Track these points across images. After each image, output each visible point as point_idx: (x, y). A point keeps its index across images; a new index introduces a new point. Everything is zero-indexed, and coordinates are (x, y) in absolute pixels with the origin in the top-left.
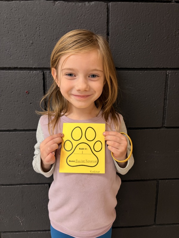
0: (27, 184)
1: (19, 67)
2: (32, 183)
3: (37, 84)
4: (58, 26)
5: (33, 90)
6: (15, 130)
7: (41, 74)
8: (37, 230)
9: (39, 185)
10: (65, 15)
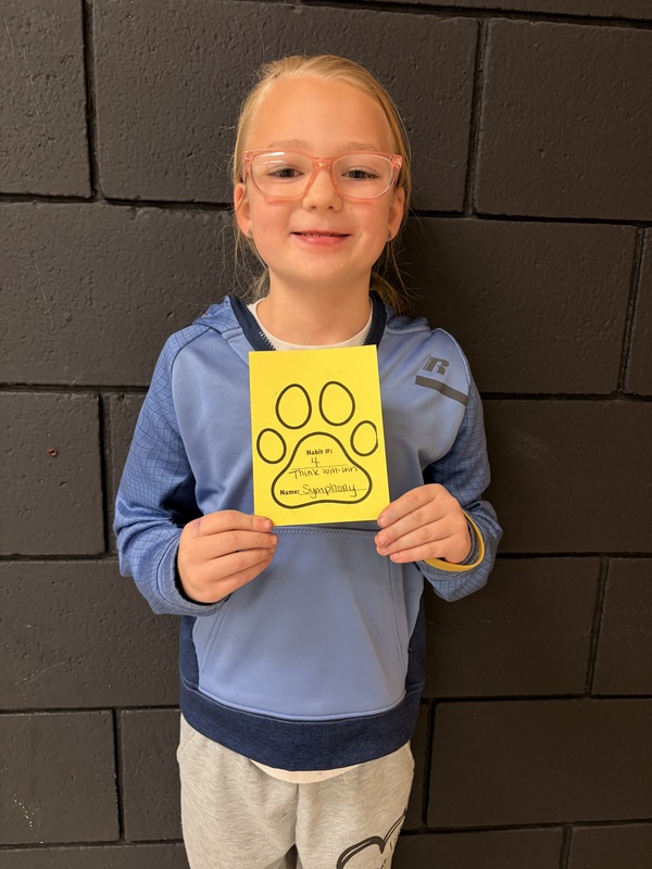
0: (48, 710)
1: (31, 382)
2: (63, 707)
3: (81, 429)
4: (142, 274)
5: (70, 447)
6: (16, 557)
7: (93, 404)
8: (75, 841)
9: (83, 713)
10: (165, 246)
